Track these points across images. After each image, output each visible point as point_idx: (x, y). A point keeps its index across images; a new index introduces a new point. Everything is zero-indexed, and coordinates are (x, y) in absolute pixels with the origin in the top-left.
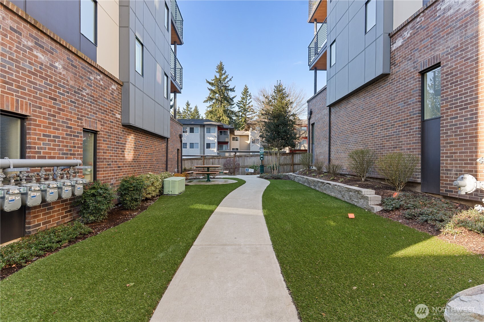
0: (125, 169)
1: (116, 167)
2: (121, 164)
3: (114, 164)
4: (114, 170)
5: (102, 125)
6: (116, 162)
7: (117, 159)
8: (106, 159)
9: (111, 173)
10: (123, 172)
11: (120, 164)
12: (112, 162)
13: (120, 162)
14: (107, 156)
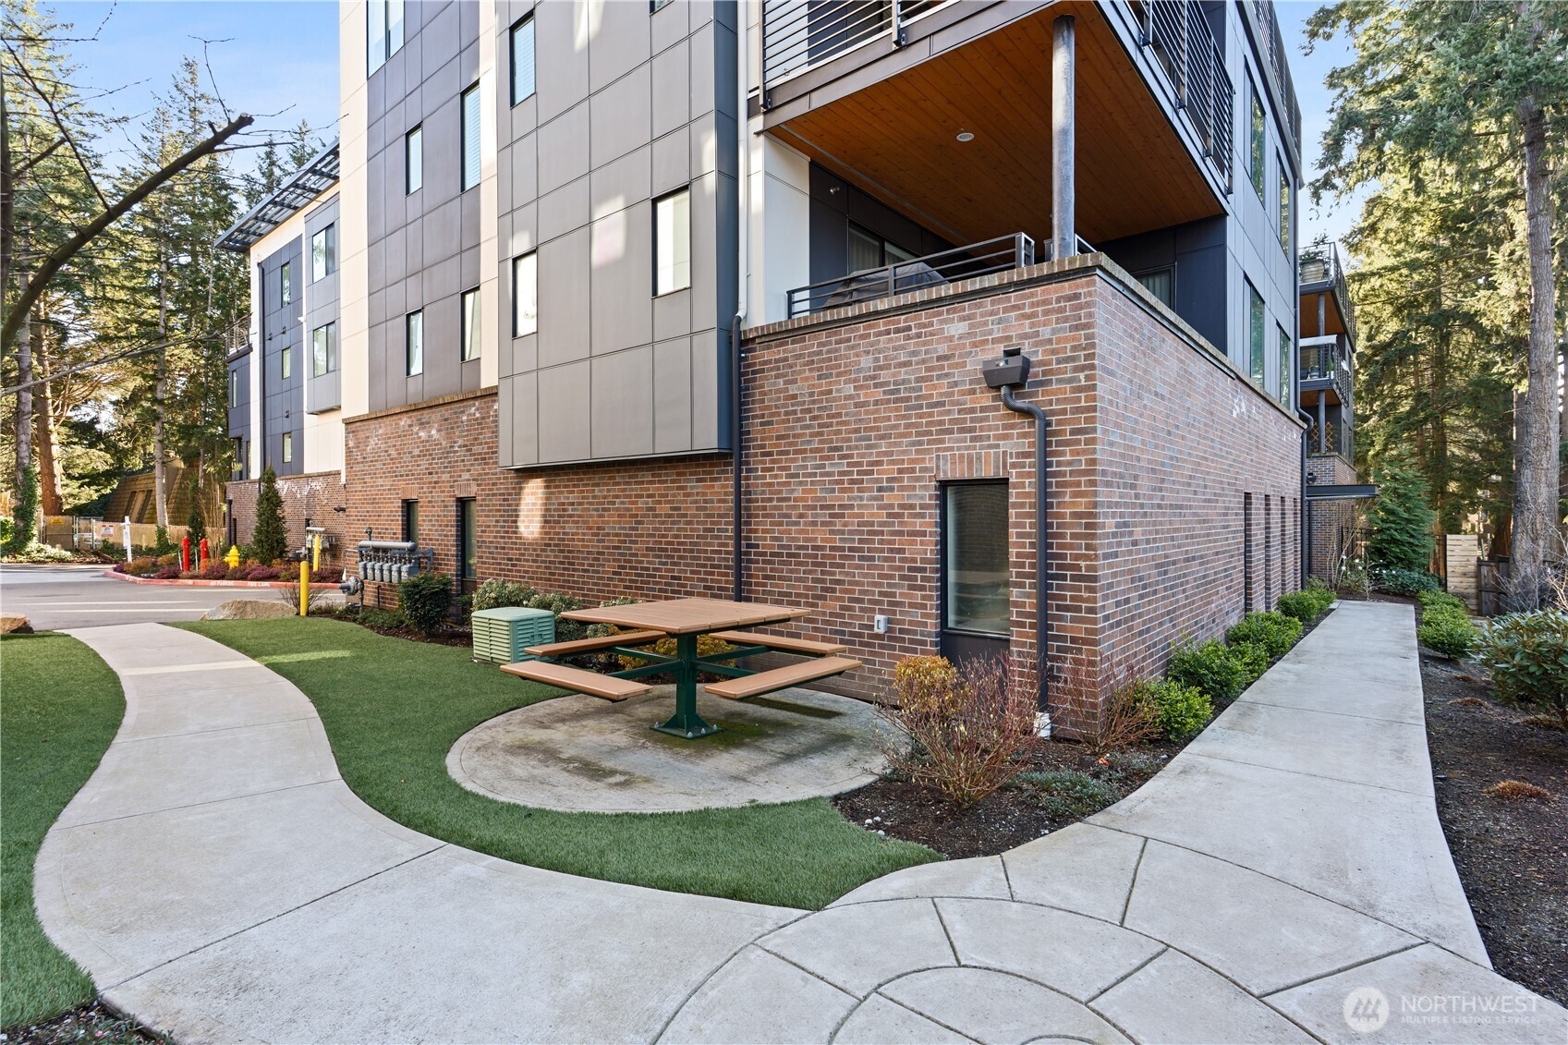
0: (524, 566)
1: (504, 559)
2: (516, 554)
3: (500, 553)
4: (500, 564)
5: (478, 485)
6: (504, 548)
7: (505, 543)
8: (485, 542)
9: (495, 569)
10: (519, 571)
11: (513, 554)
12: (497, 548)
13: (512, 549)
14: (489, 537)
